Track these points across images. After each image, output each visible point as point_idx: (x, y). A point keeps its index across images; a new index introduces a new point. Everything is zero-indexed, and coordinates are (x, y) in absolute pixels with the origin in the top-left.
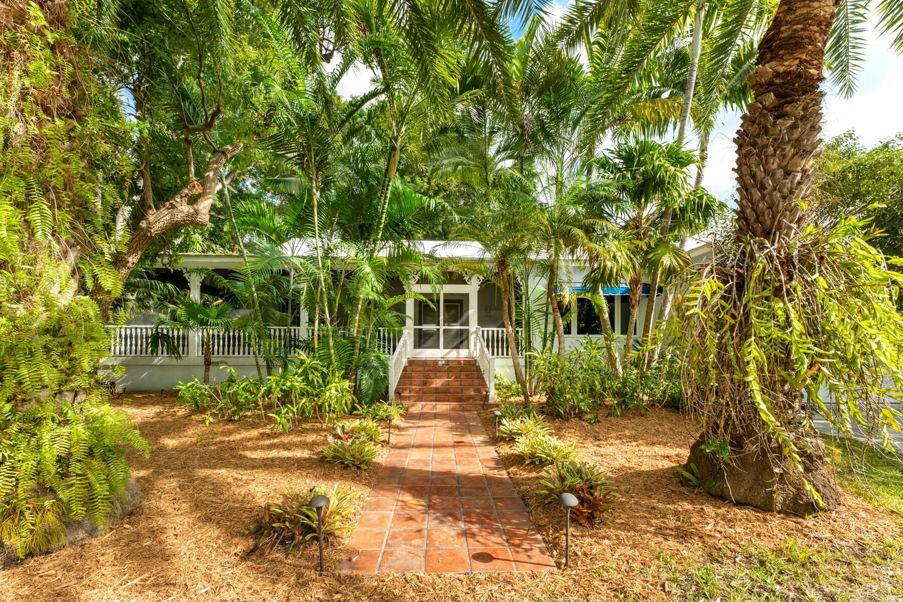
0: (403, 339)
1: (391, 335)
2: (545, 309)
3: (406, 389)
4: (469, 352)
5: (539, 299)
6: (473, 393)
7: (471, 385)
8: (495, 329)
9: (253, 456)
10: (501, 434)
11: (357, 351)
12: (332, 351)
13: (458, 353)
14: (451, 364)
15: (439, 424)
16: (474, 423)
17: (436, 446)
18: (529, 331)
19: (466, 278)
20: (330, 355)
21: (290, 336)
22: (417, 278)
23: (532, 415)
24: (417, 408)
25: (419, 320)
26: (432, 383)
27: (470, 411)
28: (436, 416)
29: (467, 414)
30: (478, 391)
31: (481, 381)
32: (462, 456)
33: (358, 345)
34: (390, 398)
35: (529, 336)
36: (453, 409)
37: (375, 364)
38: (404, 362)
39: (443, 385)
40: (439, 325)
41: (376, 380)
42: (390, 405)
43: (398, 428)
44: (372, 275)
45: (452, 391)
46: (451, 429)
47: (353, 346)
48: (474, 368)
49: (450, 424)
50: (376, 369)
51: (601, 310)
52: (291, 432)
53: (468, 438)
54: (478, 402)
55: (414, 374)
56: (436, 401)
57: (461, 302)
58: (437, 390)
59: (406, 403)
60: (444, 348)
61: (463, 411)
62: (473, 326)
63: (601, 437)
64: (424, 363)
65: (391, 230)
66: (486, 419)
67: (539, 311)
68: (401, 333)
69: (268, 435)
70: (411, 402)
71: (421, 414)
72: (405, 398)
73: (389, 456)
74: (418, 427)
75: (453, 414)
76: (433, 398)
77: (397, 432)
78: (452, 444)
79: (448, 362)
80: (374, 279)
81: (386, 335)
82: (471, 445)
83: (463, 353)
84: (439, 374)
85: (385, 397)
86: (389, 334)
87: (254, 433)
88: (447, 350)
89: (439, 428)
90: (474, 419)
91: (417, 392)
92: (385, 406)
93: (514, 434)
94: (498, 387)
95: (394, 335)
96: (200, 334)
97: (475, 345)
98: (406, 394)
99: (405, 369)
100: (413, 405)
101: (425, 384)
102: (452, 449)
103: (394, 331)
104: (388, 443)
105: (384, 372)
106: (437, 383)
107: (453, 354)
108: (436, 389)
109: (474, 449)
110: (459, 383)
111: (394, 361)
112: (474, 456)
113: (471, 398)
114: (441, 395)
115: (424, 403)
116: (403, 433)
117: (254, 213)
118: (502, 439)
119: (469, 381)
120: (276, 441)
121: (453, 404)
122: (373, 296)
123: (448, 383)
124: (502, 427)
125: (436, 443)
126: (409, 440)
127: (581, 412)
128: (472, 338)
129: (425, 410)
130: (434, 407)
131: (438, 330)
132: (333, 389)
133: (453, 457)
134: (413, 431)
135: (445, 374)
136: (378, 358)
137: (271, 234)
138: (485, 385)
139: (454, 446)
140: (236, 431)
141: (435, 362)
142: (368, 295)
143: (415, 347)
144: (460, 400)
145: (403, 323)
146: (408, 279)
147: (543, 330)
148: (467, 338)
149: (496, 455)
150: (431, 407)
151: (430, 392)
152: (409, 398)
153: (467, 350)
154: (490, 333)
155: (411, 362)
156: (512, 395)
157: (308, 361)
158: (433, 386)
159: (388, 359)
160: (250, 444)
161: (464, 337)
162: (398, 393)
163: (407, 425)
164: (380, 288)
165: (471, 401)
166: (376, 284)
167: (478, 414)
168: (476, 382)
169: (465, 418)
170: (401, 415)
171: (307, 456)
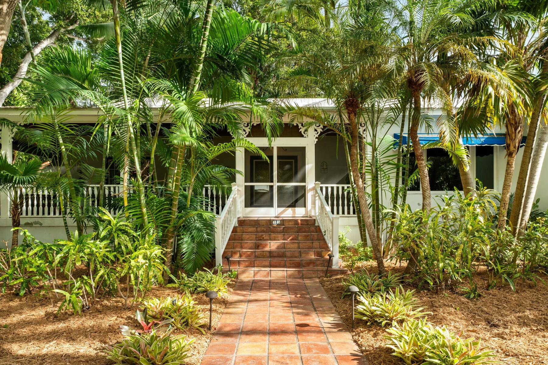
0: (232, 196)
1: (220, 193)
2: (396, 161)
3: (235, 253)
4: (307, 212)
5: (388, 149)
6: (313, 257)
7: (310, 248)
8: (335, 186)
9: (21, 352)
10: (359, 316)
11: (175, 209)
12: (145, 210)
13: (294, 212)
14: (287, 225)
15: (275, 297)
16: (318, 296)
17: (273, 332)
18: (377, 186)
19: (302, 130)
20: (142, 214)
21: (105, 194)
22: (248, 130)
23: (397, 290)
24: (248, 275)
25: (251, 176)
26: (266, 245)
27: (310, 278)
28: (271, 285)
29: (308, 282)
30: (319, 254)
31: (322, 243)
32: (309, 350)
33: (176, 203)
34: (217, 264)
35: (377, 192)
36: (290, 276)
37: (198, 225)
38: (234, 223)
39: (278, 248)
40: (272, 181)
41: (199, 244)
42: (215, 273)
43: (225, 303)
44: (189, 114)
45: (288, 254)
46: (292, 304)
47: (171, 205)
48: (313, 228)
49: (289, 297)
50: (199, 230)
51: (460, 161)
52: (84, 310)
53: (314, 320)
54: (319, 268)
55: (245, 236)
56: (271, 266)
57: (295, 158)
58: (271, 254)
59: (235, 269)
60: (278, 206)
61: (302, 278)
62: (311, 182)
63: (496, 321)
64: (256, 223)
65: (215, 67)
66: (331, 289)
67: (388, 163)
68: (230, 190)
69: (56, 316)
70: (241, 268)
71: (254, 282)
72: (234, 262)
73: (210, 349)
74: (250, 301)
75: (292, 282)
76: (267, 263)
77: (222, 309)
78: (293, 327)
79: (283, 221)
80: (191, 119)
81: (215, 193)
82: (319, 331)
83: (299, 213)
84: (273, 235)
85: (211, 264)
86: (217, 191)
87: (40, 312)
88: (281, 209)
89: (275, 303)
90: (317, 290)
91: (248, 256)
92: (210, 275)
93: (377, 316)
94: (343, 249)
95: (223, 193)
96: (13, 193)
97: (314, 203)
98: (236, 258)
99: (235, 230)
100: (243, 272)
101: (257, 246)
102: (293, 337)
103: (223, 189)
104: (209, 328)
105: (208, 234)
106: (272, 245)
107: (288, 213)
108: (270, 252)
109: (323, 337)
110: (296, 245)
111: (221, 221)
112: (325, 350)
113: (311, 262)
114: (275, 260)
115: (256, 269)
116: (230, 310)
117: (65, 58)
118: (360, 323)
119: (308, 243)
120: (61, 325)
121: (291, 271)
122: (191, 141)
123: (283, 246)
124: (360, 308)
125: (272, 326)
126: (237, 322)
127: (455, 283)
128: (309, 196)
129: (258, 278)
130: (269, 274)
131: (271, 187)
132: (141, 257)
133: (297, 351)
134: (243, 307)
135: (280, 236)
136: (200, 216)
137: (84, 82)
138: (327, 248)
139: (297, 332)
140: (18, 310)
141: (270, 222)
142: (184, 140)
143: (246, 206)
144: (298, 265)
145: (232, 179)
146: (237, 128)
147: (393, 185)
148: (304, 196)
149: (356, 348)
150: (265, 273)
151: (264, 257)
152: (239, 262)
153: (304, 209)
154: (330, 190)
155: (242, 222)
156: (360, 259)
157: (114, 222)
158: (267, 249)
159: (213, 219)
160: (25, 331)
161: (299, 195)
162: (226, 257)
163: (236, 298)
164: (198, 129)
165: (311, 267)
166: (194, 124)
167: (322, 283)
168: (316, 244)
169: (306, 288)
170: (229, 285)
171: (93, 353)
